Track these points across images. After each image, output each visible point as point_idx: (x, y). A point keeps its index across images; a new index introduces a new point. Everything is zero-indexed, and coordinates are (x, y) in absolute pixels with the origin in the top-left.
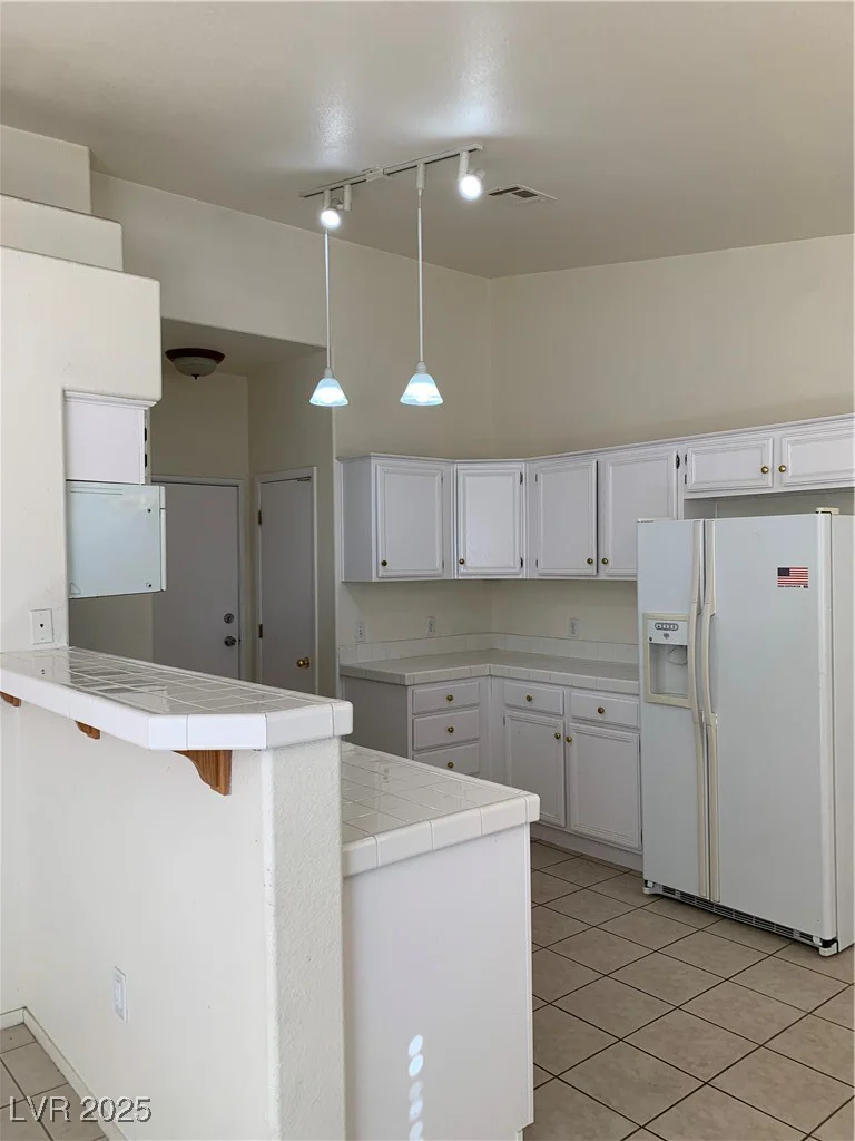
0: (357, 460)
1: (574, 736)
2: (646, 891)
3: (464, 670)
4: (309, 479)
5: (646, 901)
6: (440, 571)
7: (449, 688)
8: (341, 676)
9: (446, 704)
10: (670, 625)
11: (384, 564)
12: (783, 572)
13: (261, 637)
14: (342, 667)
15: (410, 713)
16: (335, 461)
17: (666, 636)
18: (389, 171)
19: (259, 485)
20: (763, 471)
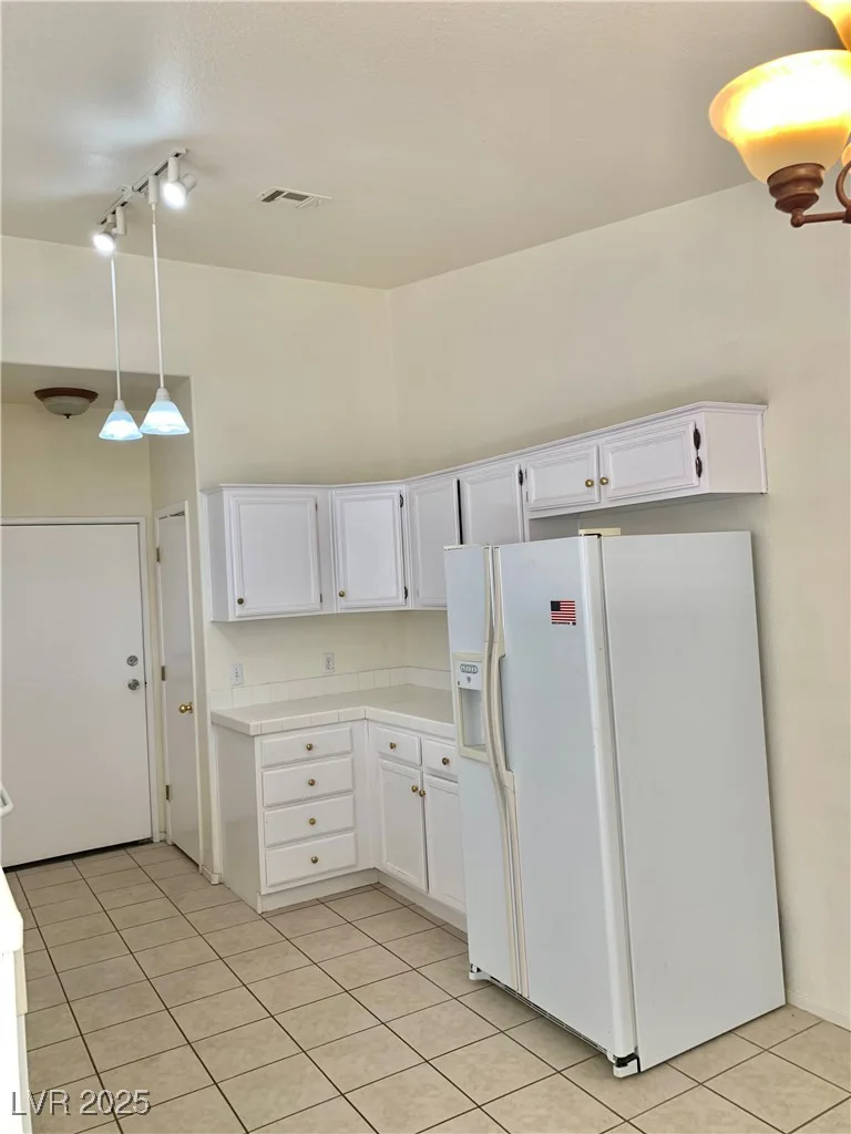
0: (214, 491)
1: (427, 789)
2: (472, 977)
3: (330, 715)
4: (183, 514)
5: (467, 988)
6: (318, 606)
7: (307, 737)
8: (213, 723)
9: (305, 754)
10: (471, 666)
11: (241, 601)
12: (556, 606)
13: (163, 679)
14: (213, 714)
15: (258, 766)
16: (199, 494)
17: (469, 679)
18: (137, 187)
19: (157, 521)
20: (587, 485)
